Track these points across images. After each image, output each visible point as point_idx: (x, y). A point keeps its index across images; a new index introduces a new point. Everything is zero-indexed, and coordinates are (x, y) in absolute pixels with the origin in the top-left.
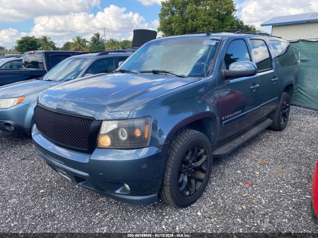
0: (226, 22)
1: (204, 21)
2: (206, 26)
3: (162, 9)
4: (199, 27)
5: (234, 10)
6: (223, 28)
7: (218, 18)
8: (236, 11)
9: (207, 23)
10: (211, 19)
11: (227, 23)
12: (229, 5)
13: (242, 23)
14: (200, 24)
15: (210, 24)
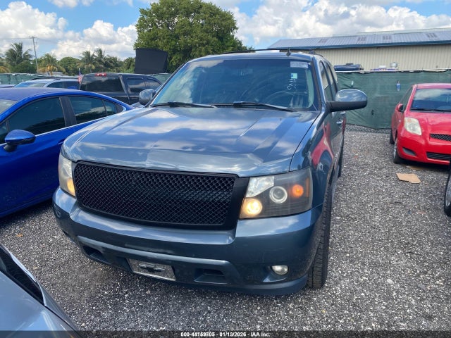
0: (227, 42)
1: (201, 39)
2: (204, 46)
3: (141, 19)
4: (195, 46)
5: (235, 28)
6: (223, 49)
7: (218, 37)
8: (237, 29)
9: (205, 42)
10: (210, 37)
11: (228, 44)
12: (229, 21)
13: (240, 43)
14: (196, 42)
15: (208, 43)
